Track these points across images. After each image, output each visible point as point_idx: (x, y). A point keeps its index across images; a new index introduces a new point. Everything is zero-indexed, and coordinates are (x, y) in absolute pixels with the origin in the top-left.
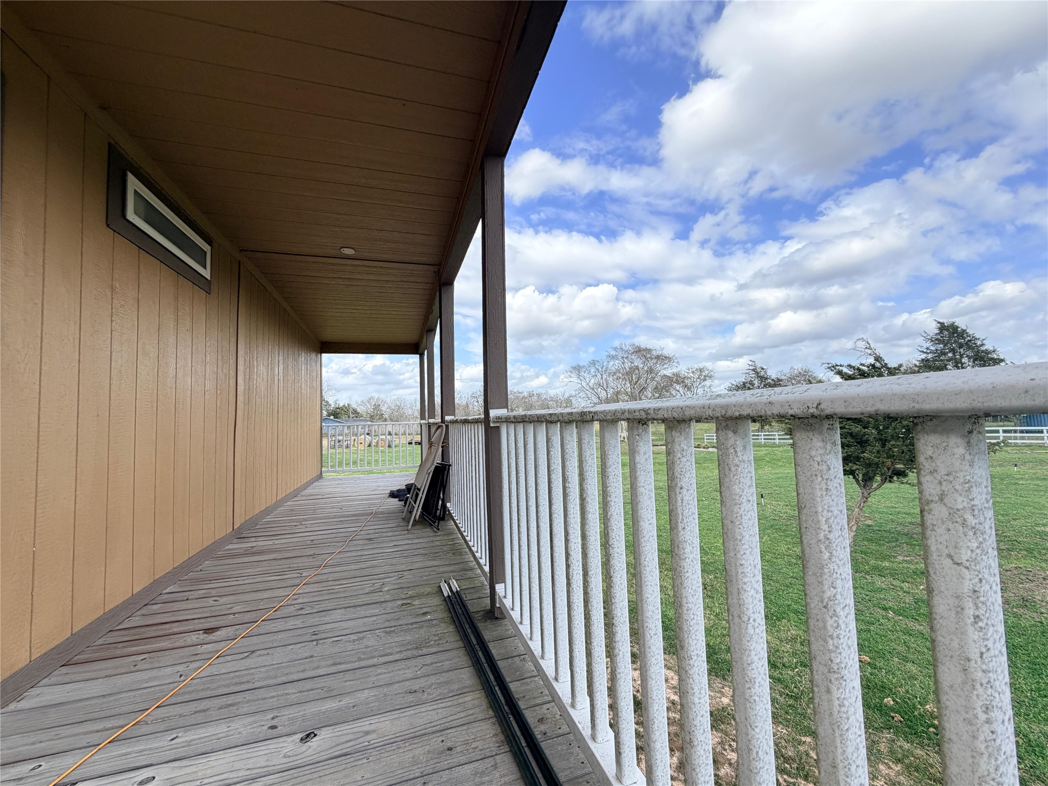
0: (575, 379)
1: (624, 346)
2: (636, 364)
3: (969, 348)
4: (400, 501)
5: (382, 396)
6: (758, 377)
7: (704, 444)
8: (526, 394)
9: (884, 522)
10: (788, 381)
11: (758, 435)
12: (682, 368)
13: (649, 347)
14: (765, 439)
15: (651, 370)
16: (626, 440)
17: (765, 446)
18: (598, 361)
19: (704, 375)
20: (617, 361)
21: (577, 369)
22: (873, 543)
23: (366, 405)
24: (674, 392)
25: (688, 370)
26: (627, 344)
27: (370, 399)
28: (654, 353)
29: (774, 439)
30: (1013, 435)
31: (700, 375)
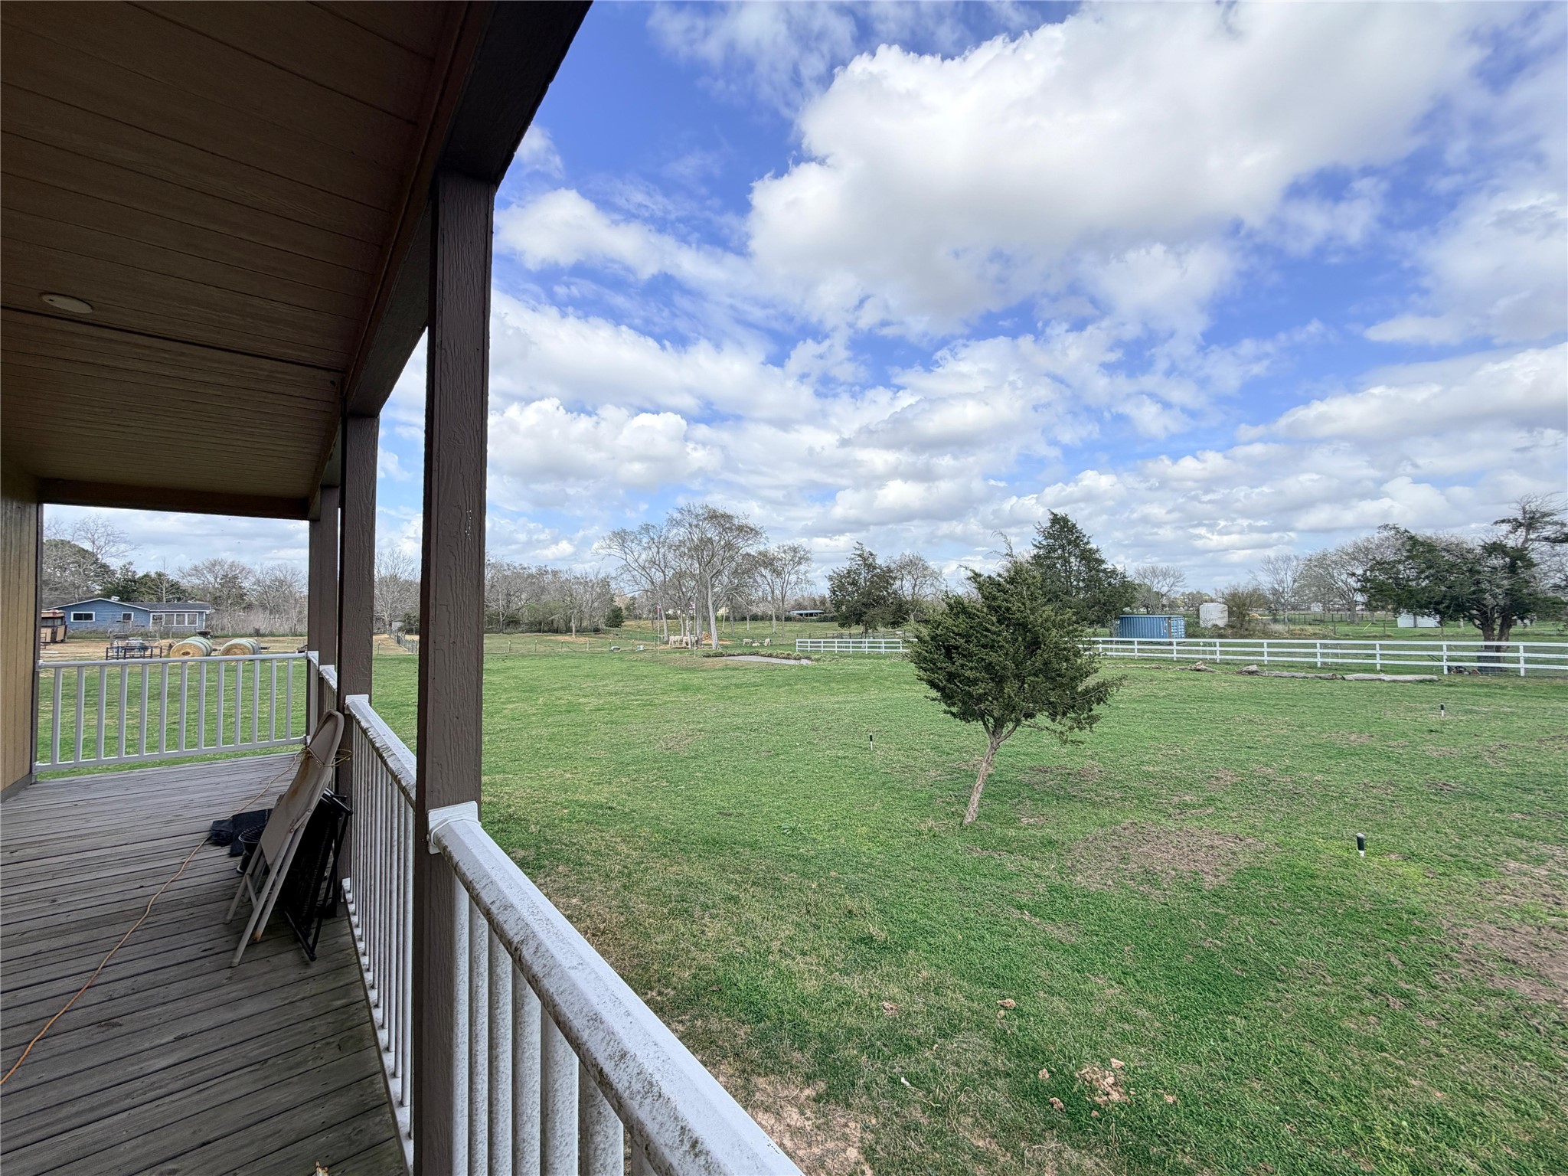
0: (616, 550)
1: (692, 509)
2: (709, 536)
3: (1077, 546)
4: (232, 855)
5: (245, 560)
6: (866, 564)
7: (795, 654)
8: (534, 571)
9: (1005, 768)
10: (898, 571)
11: (861, 642)
12: (772, 546)
13: (729, 512)
14: (869, 647)
15: (729, 546)
16: (689, 646)
17: (869, 656)
18: (653, 527)
19: (799, 556)
20: (682, 529)
21: (621, 537)
22: (996, 800)
23: (203, 574)
24: (759, 579)
25: (779, 548)
26: (697, 505)
27: (214, 565)
28: (736, 522)
29: (879, 647)
30: (1110, 646)
31: (793, 557)
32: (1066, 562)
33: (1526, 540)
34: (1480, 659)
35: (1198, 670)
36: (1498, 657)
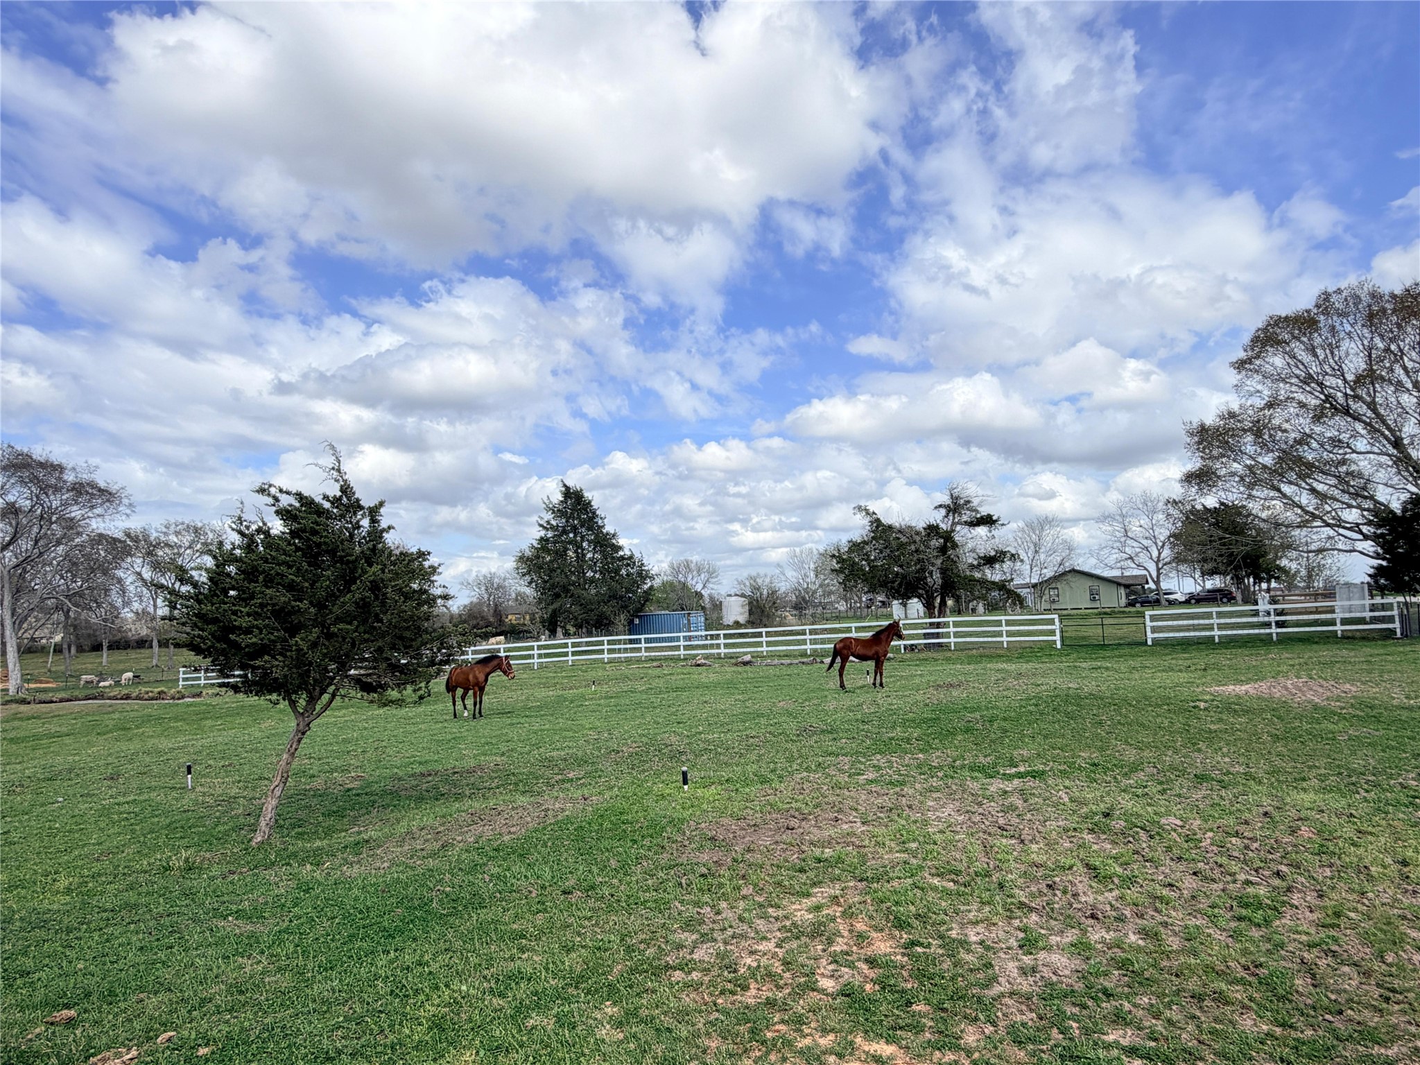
3: (591, 528)
28: (69, 477)
30: (617, 647)
31: (193, 542)
32: (578, 547)
33: (954, 524)
34: (926, 636)
35: (699, 665)
36: (938, 633)
